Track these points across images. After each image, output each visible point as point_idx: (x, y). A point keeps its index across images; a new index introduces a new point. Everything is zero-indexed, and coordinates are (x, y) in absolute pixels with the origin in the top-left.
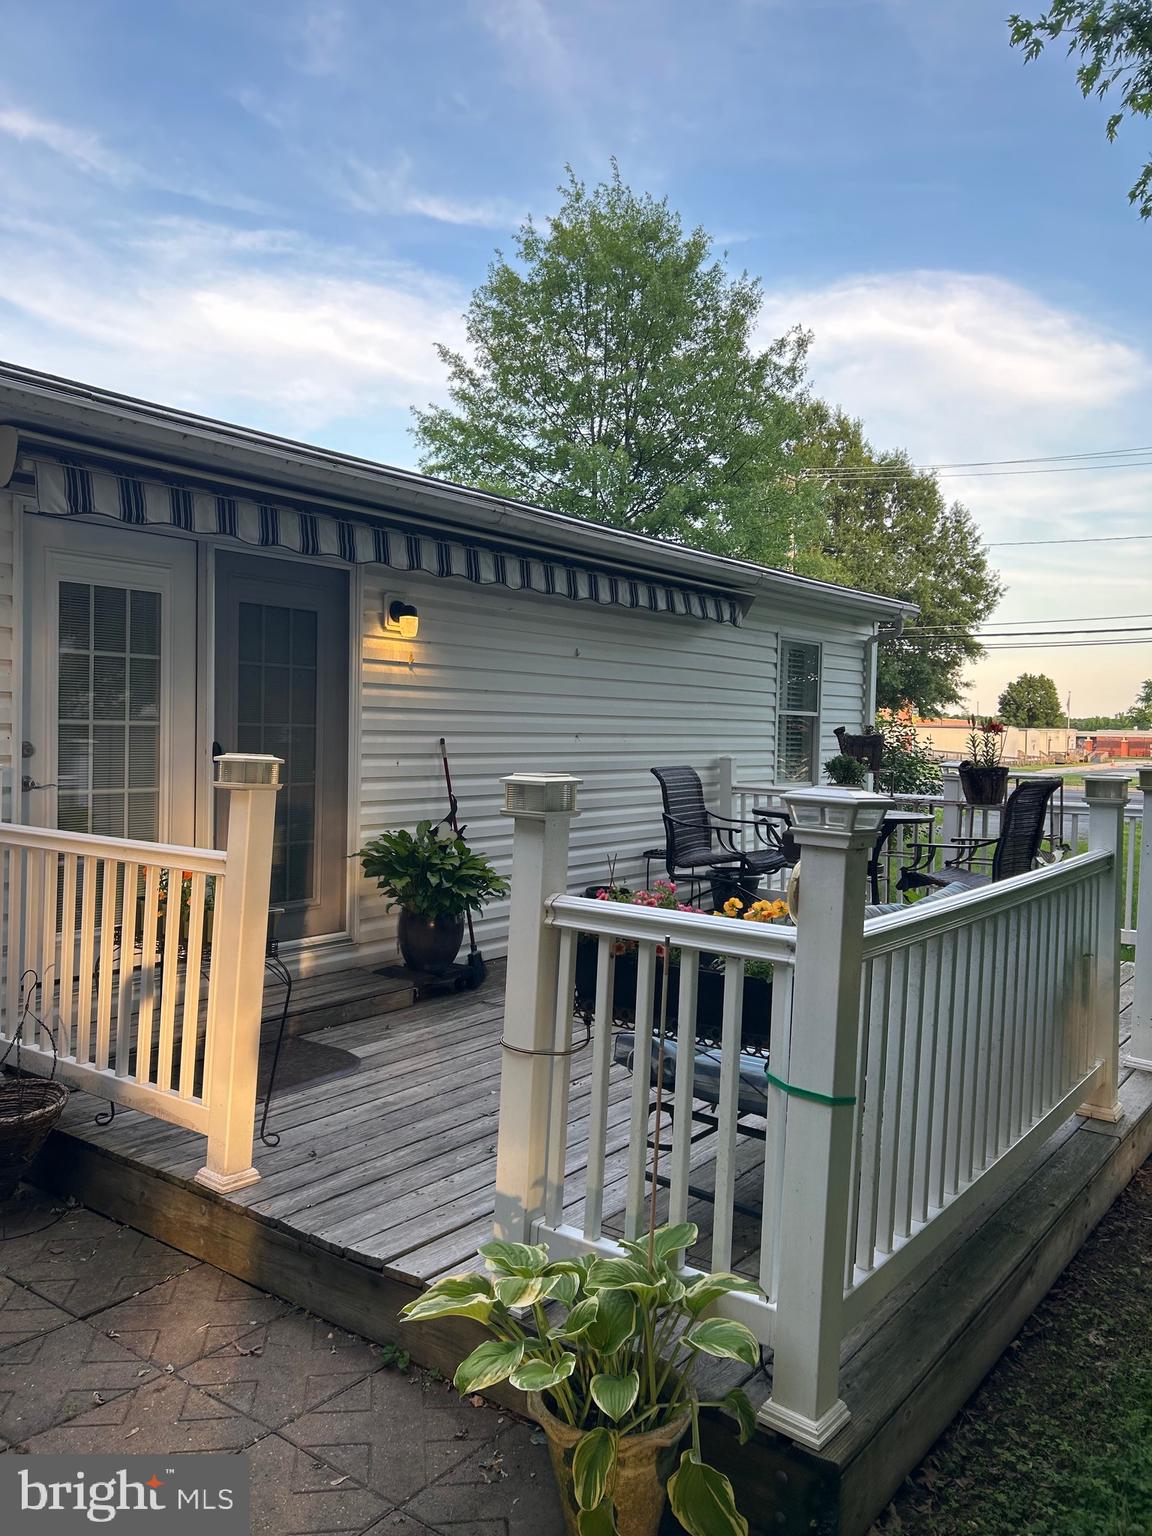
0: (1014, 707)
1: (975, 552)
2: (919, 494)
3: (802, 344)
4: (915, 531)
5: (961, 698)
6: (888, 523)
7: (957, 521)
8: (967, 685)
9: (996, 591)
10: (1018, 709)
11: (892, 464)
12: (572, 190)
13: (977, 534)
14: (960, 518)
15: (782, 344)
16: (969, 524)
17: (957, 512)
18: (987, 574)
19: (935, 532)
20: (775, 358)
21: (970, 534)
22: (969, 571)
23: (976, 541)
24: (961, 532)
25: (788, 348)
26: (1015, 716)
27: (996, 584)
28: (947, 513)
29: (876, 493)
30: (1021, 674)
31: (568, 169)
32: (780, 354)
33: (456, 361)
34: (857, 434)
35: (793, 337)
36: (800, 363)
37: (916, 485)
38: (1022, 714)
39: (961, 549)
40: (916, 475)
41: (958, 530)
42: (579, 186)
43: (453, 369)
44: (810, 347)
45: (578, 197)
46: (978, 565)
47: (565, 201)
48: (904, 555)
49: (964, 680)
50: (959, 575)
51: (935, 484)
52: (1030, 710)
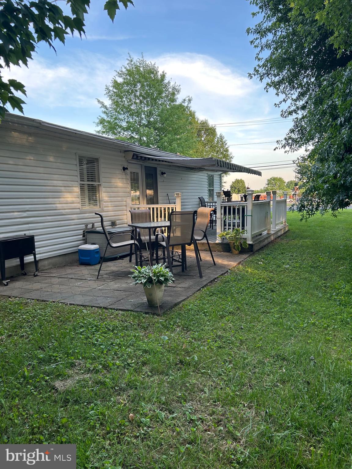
0: (234, 188)
1: (226, 147)
2: (211, 132)
3: (190, 100)
4: (210, 141)
5: (224, 186)
6: (203, 139)
7: (221, 139)
8: (225, 182)
9: (231, 158)
10: (235, 189)
11: (203, 123)
12: (130, 59)
13: (226, 142)
14: (222, 137)
15: (185, 100)
16: (224, 140)
17: (221, 136)
18: (229, 153)
19: (215, 142)
20: (183, 104)
21: (225, 142)
22: (225, 153)
23: (226, 144)
24: (222, 141)
25: (186, 101)
26: (234, 191)
27: (231, 156)
28: (218, 137)
29: (200, 131)
30: (236, 179)
31: (129, 54)
32: (184, 103)
33: (102, 103)
34: (194, 115)
35: (187, 99)
36: (189, 105)
37: (210, 129)
38: (236, 190)
39: (222, 146)
40: (210, 126)
41: (221, 141)
42: (132, 58)
43: (101, 105)
44: (191, 101)
45: (131, 61)
46: (227, 151)
47: (128, 62)
48: (207, 148)
49: (224, 181)
50: (222, 153)
51: (215, 129)
52: (238, 189)
